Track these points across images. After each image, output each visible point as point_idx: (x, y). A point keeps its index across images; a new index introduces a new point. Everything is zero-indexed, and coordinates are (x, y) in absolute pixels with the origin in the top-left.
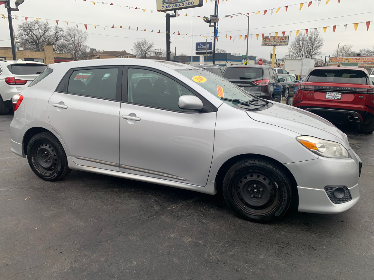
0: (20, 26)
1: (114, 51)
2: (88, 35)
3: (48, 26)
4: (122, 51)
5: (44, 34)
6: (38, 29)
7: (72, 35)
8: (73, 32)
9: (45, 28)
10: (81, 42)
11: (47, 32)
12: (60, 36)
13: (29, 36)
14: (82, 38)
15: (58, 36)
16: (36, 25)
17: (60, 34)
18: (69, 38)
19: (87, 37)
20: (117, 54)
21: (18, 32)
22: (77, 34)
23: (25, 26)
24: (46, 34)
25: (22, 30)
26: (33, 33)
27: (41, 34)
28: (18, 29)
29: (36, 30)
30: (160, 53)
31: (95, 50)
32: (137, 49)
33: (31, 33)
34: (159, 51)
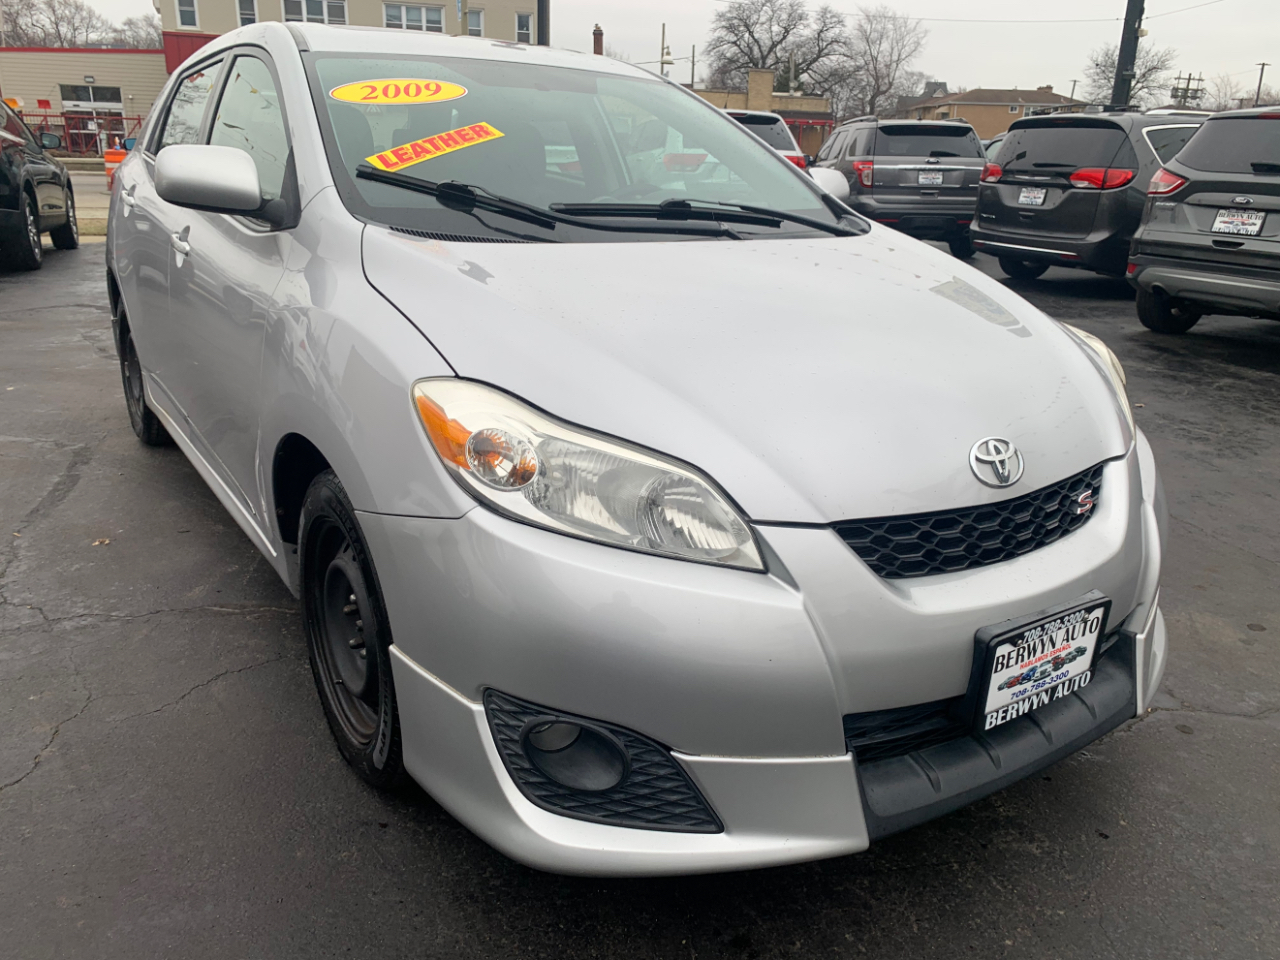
0: (721, 16)
1: (1011, 88)
2: (926, 32)
3: (800, 11)
4: (1040, 89)
5: (785, 37)
6: (768, 23)
7: (874, 36)
8: (879, 27)
9: (790, 15)
10: (898, 61)
11: (795, 30)
12: (831, 43)
13: (739, 46)
14: (904, 46)
15: (825, 44)
16: (765, 8)
17: (830, 35)
18: (861, 46)
19: (923, 42)
20: (1017, 101)
21: (711, 33)
22: (891, 33)
23: (734, 15)
24: (790, 38)
25: (723, 27)
26: (753, 37)
27: (776, 39)
28: (714, 26)
29: (763, 24)
30: (1196, 91)
31: (943, 86)
32: (1096, 77)
33: (747, 35)
34: (1193, 85)
